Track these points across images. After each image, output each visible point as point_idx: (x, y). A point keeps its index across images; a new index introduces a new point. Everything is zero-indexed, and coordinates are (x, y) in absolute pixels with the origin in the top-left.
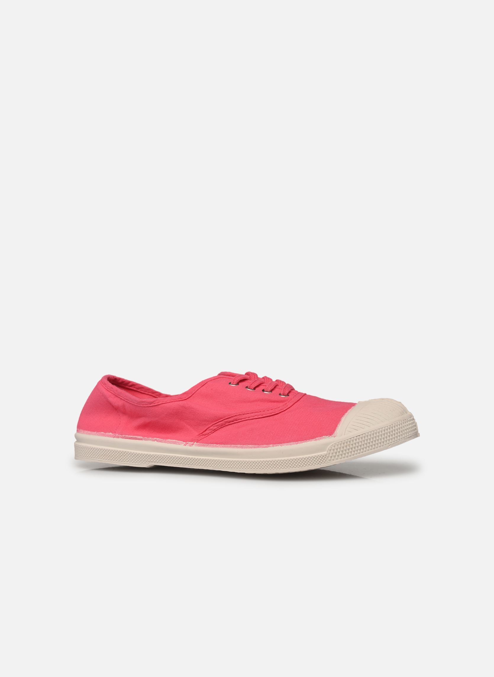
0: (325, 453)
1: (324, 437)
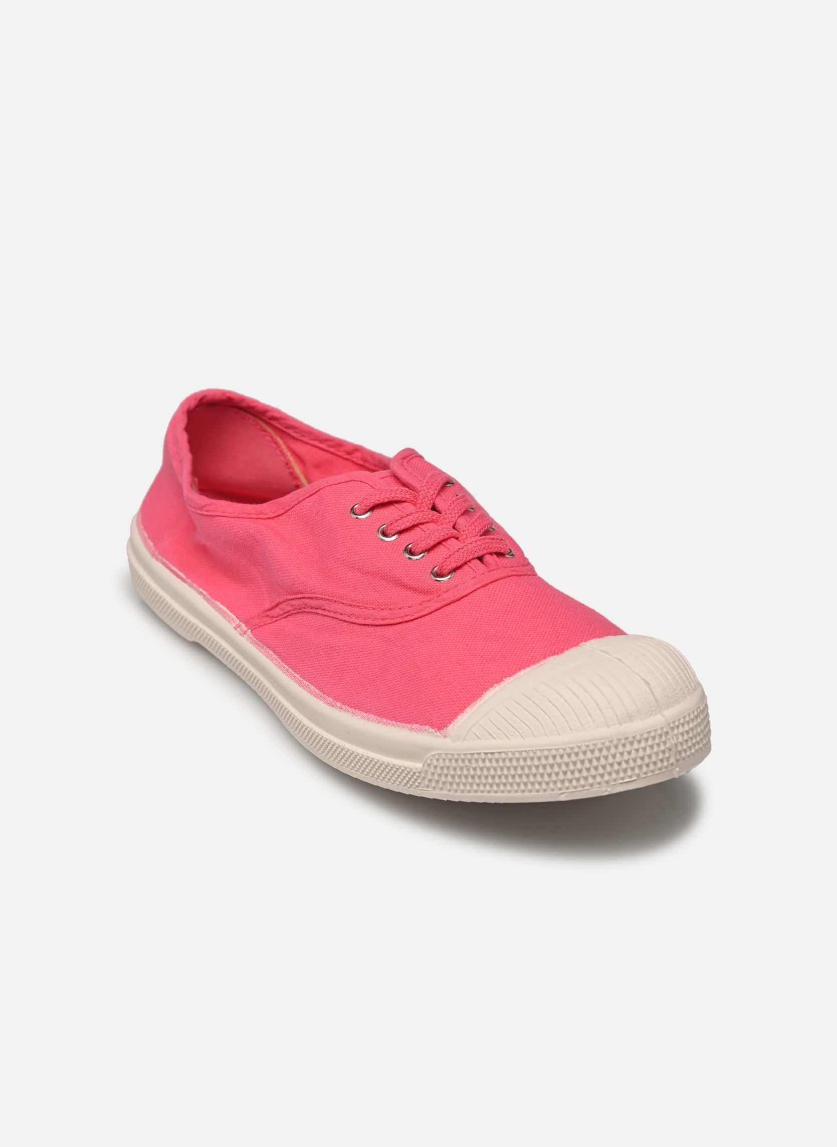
0: (419, 765)
1: (427, 727)
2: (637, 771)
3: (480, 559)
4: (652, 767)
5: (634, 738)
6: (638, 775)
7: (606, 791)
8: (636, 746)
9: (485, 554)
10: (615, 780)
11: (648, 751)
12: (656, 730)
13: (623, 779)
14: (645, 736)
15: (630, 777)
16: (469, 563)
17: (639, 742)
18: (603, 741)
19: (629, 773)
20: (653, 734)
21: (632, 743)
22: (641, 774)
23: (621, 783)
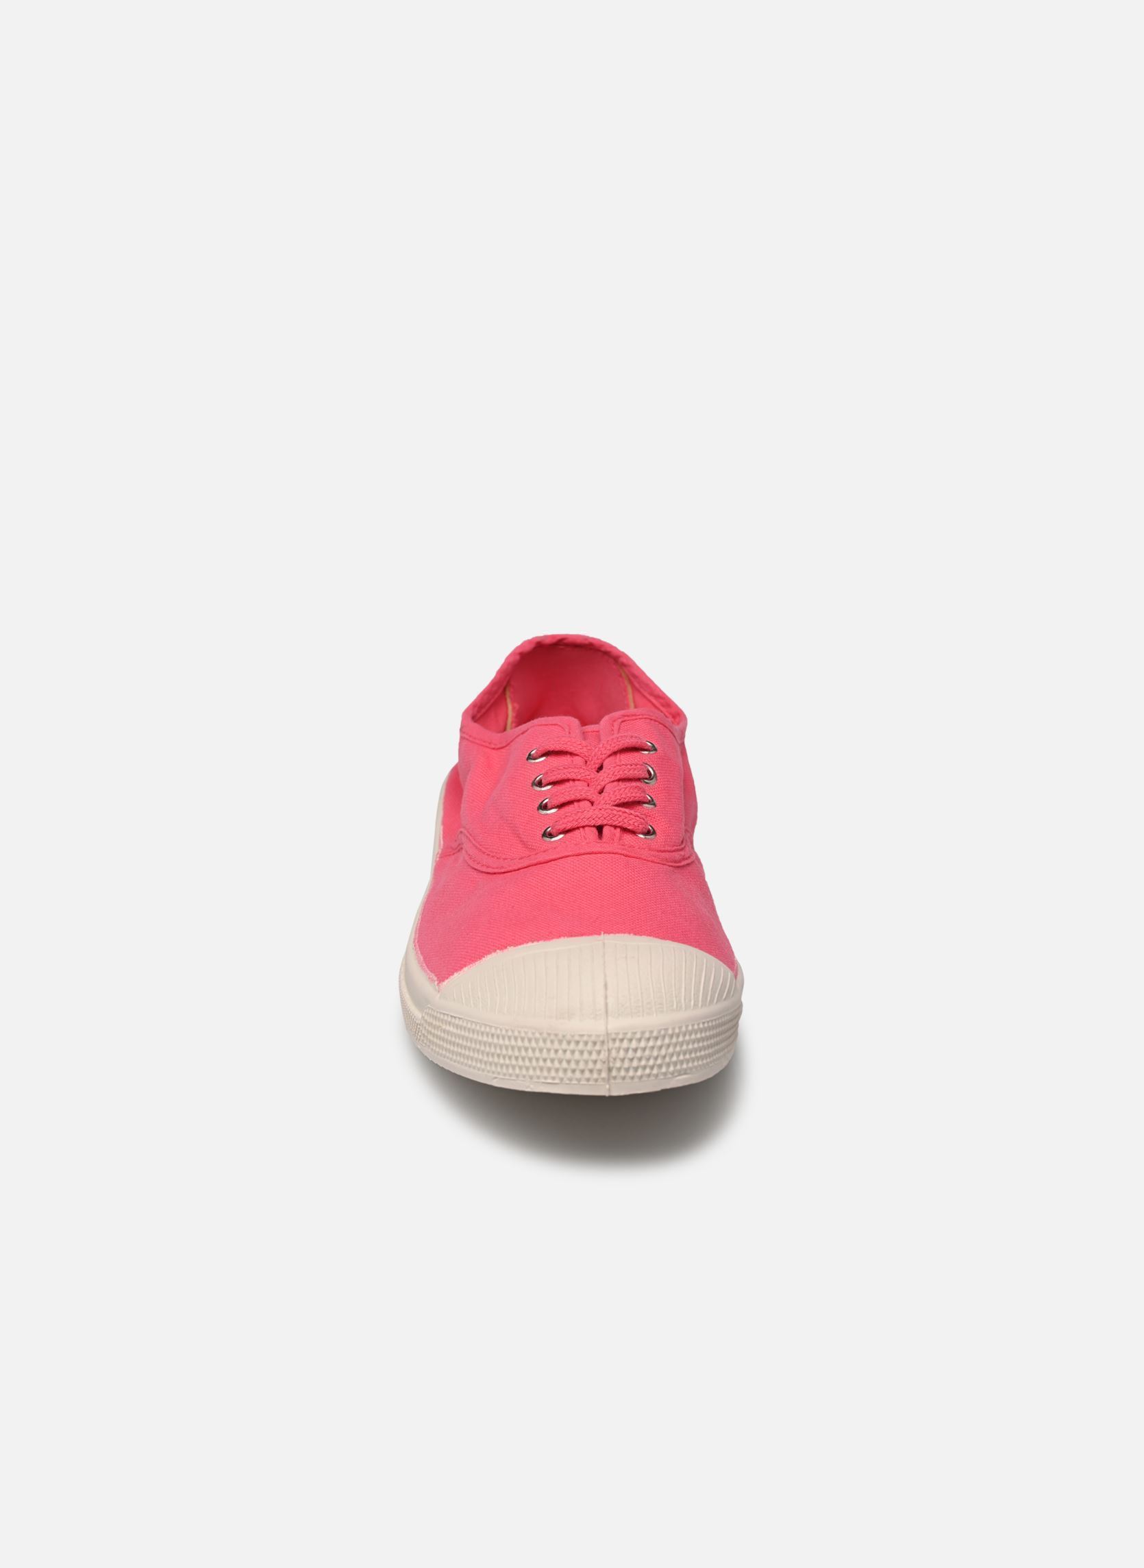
2: (561, 1074)
3: (600, 829)
4: (578, 1075)
5: (564, 1036)
6: (562, 1079)
7: (529, 1087)
8: (564, 1046)
9: (606, 825)
10: (538, 1077)
11: (577, 1056)
12: (590, 1036)
13: (546, 1078)
14: (577, 1038)
15: (553, 1078)
16: (581, 829)
17: (569, 1043)
18: (534, 1031)
19: (553, 1073)
20: (585, 1038)
21: (560, 1042)
22: (565, 1079)
23: (543, 1083)
